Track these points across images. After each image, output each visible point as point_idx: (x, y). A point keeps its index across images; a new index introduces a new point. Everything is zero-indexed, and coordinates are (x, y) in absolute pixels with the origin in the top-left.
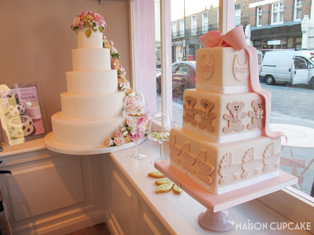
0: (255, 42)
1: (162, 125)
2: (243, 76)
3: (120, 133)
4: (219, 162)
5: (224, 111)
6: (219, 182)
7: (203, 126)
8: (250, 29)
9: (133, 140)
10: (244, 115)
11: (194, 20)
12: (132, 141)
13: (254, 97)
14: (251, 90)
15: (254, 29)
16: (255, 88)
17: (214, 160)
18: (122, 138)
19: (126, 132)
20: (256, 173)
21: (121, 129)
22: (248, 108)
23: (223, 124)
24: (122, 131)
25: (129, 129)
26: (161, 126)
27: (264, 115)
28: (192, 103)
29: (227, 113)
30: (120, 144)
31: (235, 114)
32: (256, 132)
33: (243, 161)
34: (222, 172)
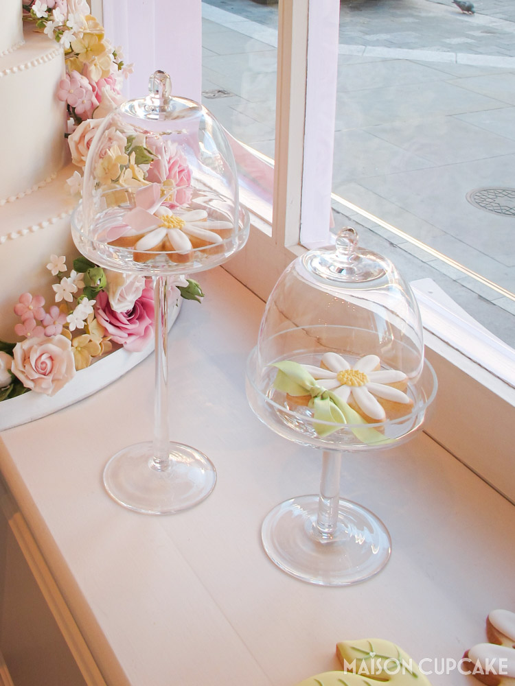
1: (279, 222)
3: (48, 311)
9: (121, 341)
12: (116, 346)
18: (60, 346)
19: (86, 307)
21: (55, 287)
24: (58, 299)
25: (100, 283)
26: (268, 231)
30: (50, 378)
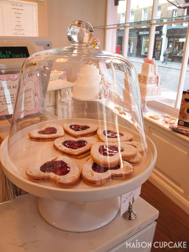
0: (169, 38)
2: (153, 71)
4: (147, 90)
5: (148, 79)
6: (146, 95)
7: (143, 83)
8: (166, 27)
10: (153, 80)
11: (123, 16)
13: (156, 76)
14: (155, 74)
15: (170, 28)
16: (156, 74)
17: (145, 90)
20: (155, 95)
22: (154, 79)
23: (148, 82)
27: (158, 81)
28: (140, 77)
29: (149, 79)
31: (151, 80)
32: (156, 85)
33: (152, 91)
34: (147, 93)
